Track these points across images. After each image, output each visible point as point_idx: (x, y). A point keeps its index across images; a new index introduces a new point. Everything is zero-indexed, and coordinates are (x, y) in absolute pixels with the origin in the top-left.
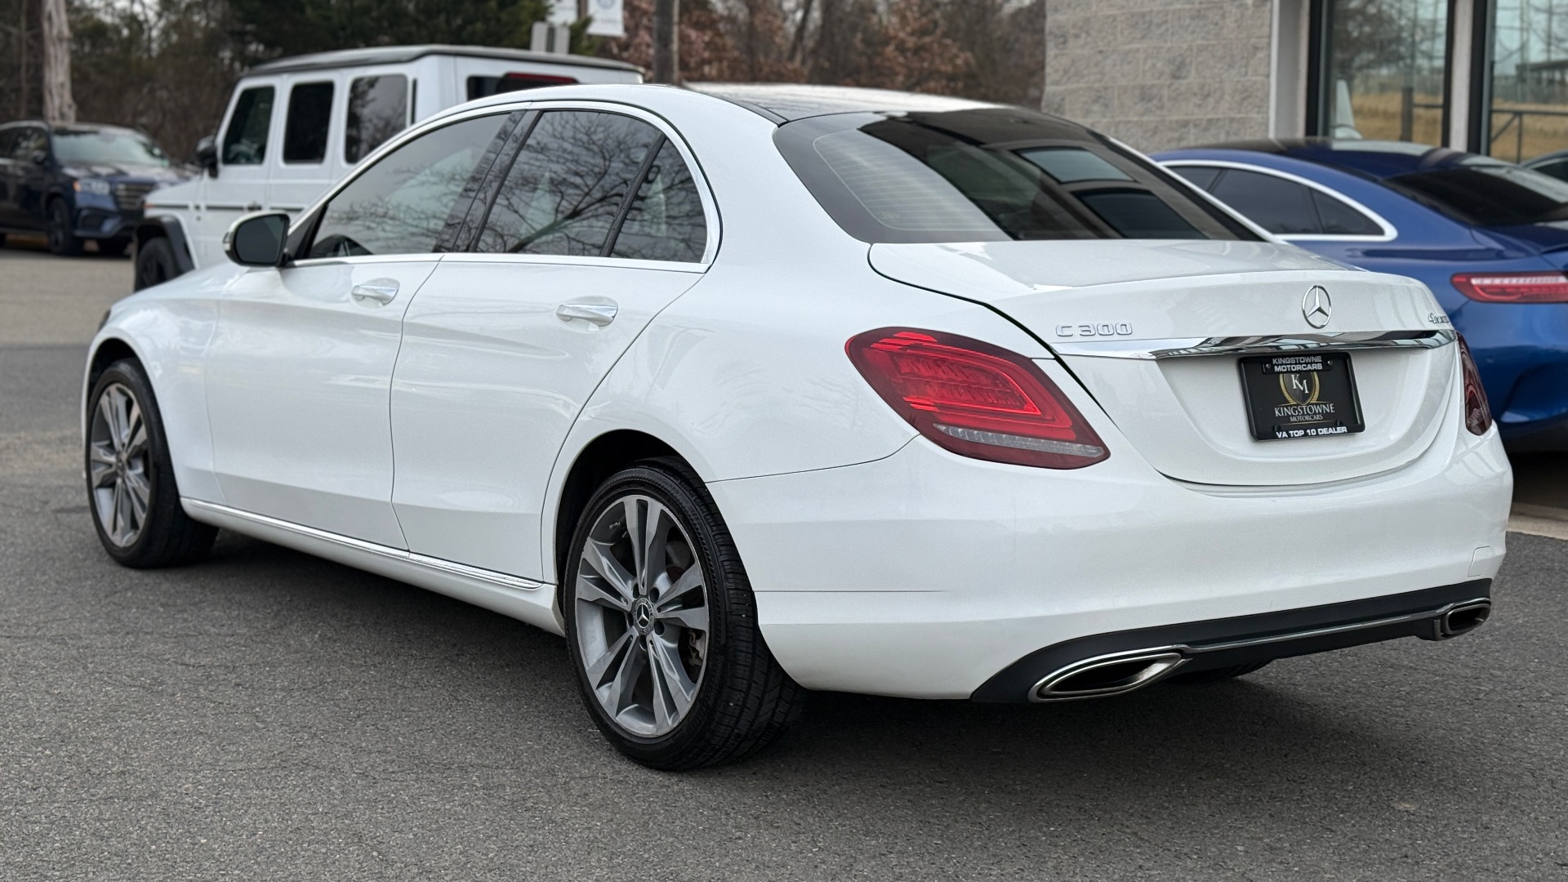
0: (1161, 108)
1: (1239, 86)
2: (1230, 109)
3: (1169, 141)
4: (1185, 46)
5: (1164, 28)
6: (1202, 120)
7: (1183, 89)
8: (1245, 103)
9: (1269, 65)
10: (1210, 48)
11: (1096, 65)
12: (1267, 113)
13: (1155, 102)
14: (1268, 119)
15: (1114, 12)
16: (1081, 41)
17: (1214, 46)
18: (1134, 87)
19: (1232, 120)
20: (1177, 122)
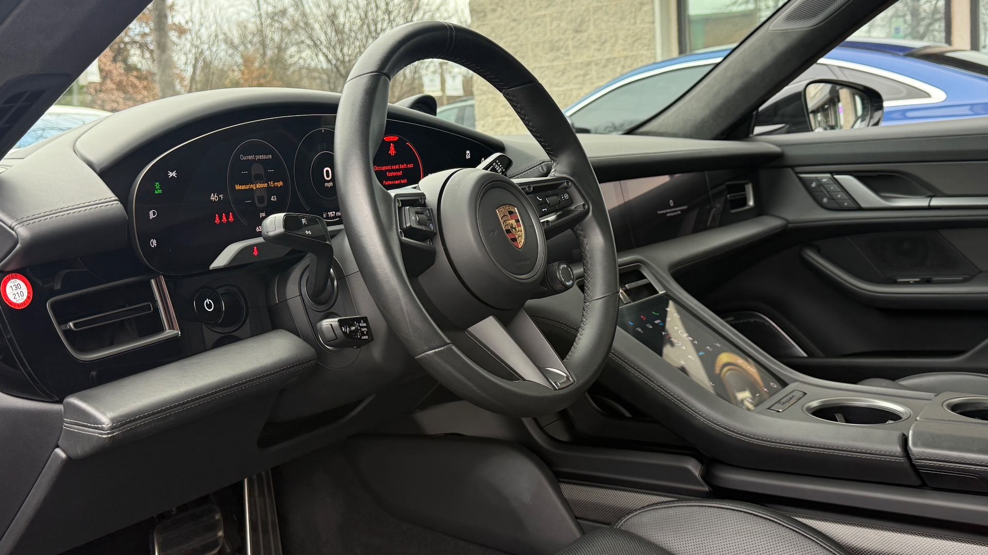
0: (568, 54)
2: (624, 50)
3: (576, 77)
4: (583, 8)
7: (584, 39)
8: (636, 44)
9: (653, 15)
13: (563, 51)
16: (497, 14)
17: (607, 6)
18: (544, 42)
20: (582, 63)
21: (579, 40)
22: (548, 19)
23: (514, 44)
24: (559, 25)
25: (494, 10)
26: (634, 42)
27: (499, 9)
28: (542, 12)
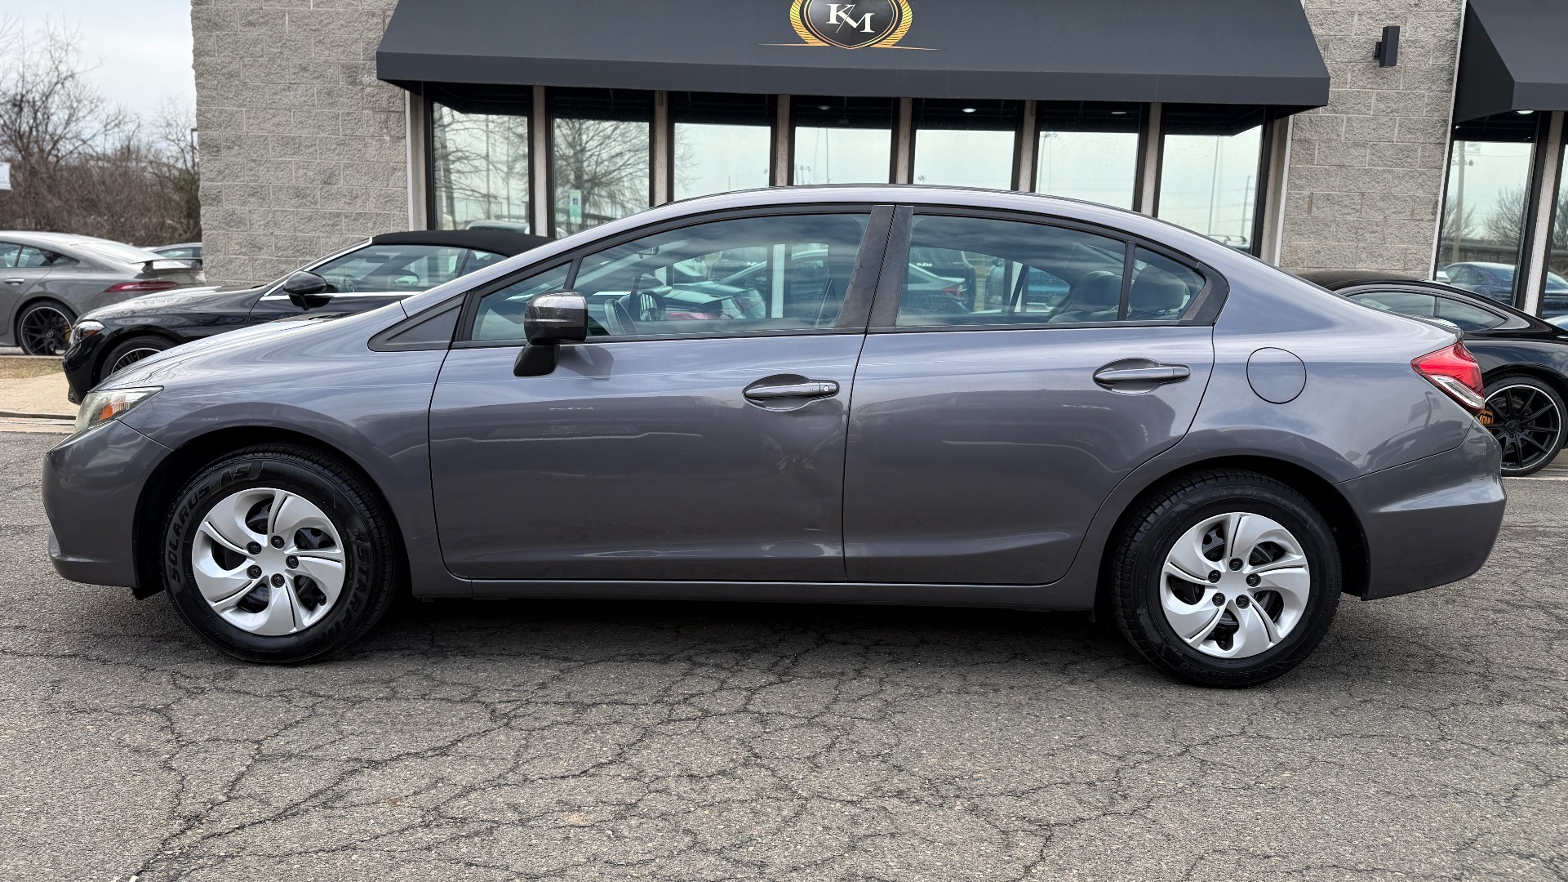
1: (383, 192)
5: (313, 148)
6: (352, 213)
10: (356, 166)
11: (251, 170)
12: (407, 211)
14: (408, 215)
15: (265, 133)
19: (378, 215)
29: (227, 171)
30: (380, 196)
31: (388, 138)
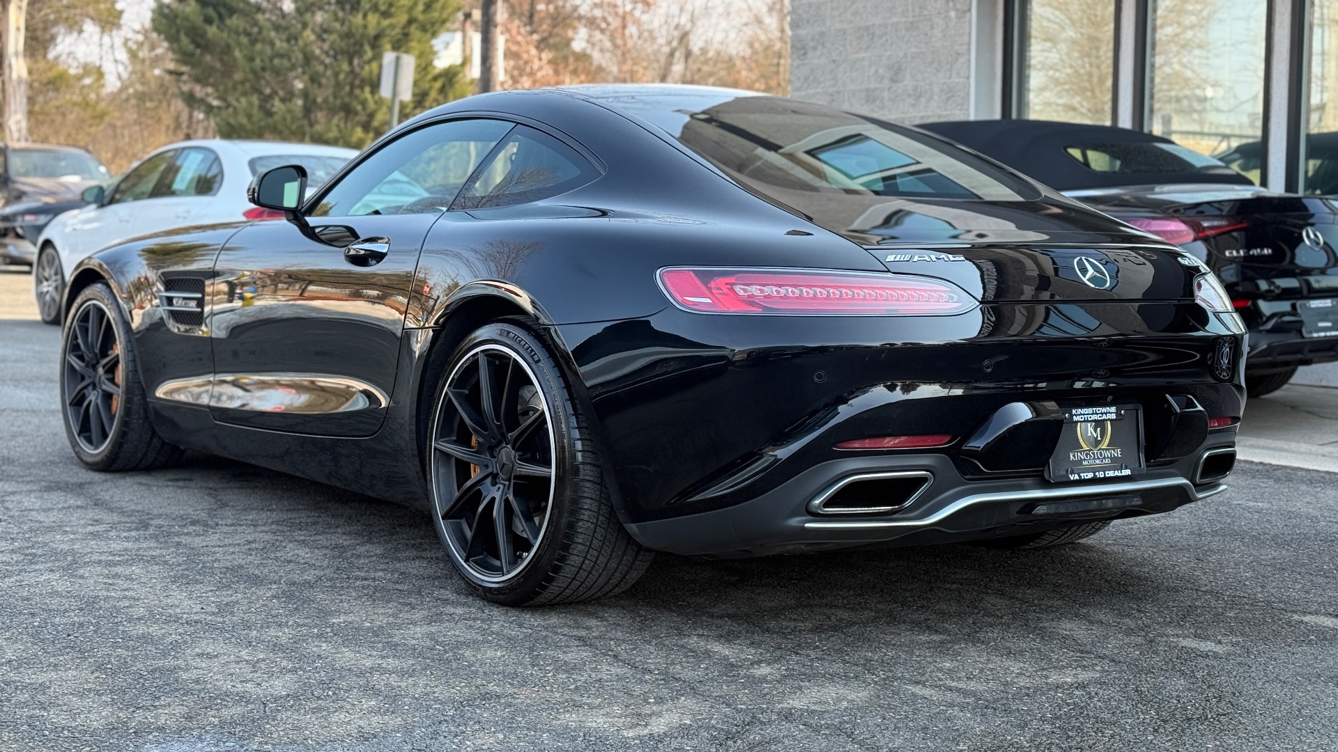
1: (945, 87)
2: (938, 108)
4: (901, 54)
7: (900, 91)
8: (950, 102)
9: (969, 68)
10: (921, 55)
11: (831, 72)
12: (968, 110)
13: (878, 103)
14: (968, 115)
15: (845, 26)
16: (818, 53)
17: (924, 53)
18: (861, 91)
21: (895, 91)
22: (866, 63)
23: (831, 90)
24: (877, 71)
25: (815, 48)
26: (948, 99)
27: (820, 47)
28: (862, 55)
29: (812, 77)
30: (942, 91)
31: (953, 14)
